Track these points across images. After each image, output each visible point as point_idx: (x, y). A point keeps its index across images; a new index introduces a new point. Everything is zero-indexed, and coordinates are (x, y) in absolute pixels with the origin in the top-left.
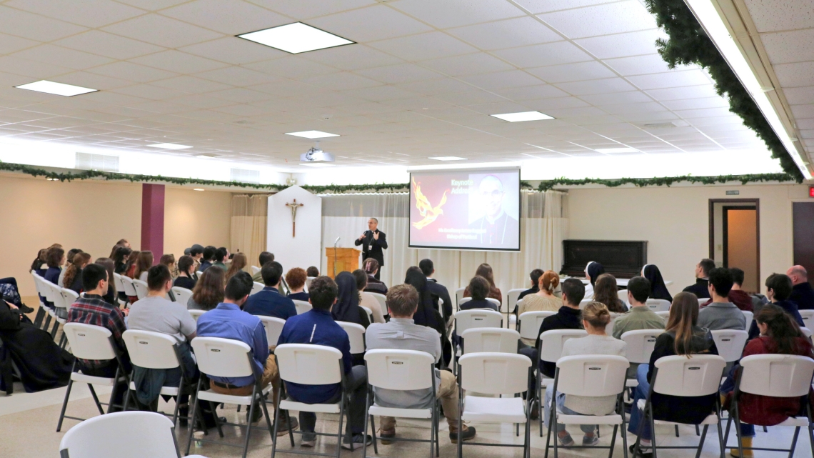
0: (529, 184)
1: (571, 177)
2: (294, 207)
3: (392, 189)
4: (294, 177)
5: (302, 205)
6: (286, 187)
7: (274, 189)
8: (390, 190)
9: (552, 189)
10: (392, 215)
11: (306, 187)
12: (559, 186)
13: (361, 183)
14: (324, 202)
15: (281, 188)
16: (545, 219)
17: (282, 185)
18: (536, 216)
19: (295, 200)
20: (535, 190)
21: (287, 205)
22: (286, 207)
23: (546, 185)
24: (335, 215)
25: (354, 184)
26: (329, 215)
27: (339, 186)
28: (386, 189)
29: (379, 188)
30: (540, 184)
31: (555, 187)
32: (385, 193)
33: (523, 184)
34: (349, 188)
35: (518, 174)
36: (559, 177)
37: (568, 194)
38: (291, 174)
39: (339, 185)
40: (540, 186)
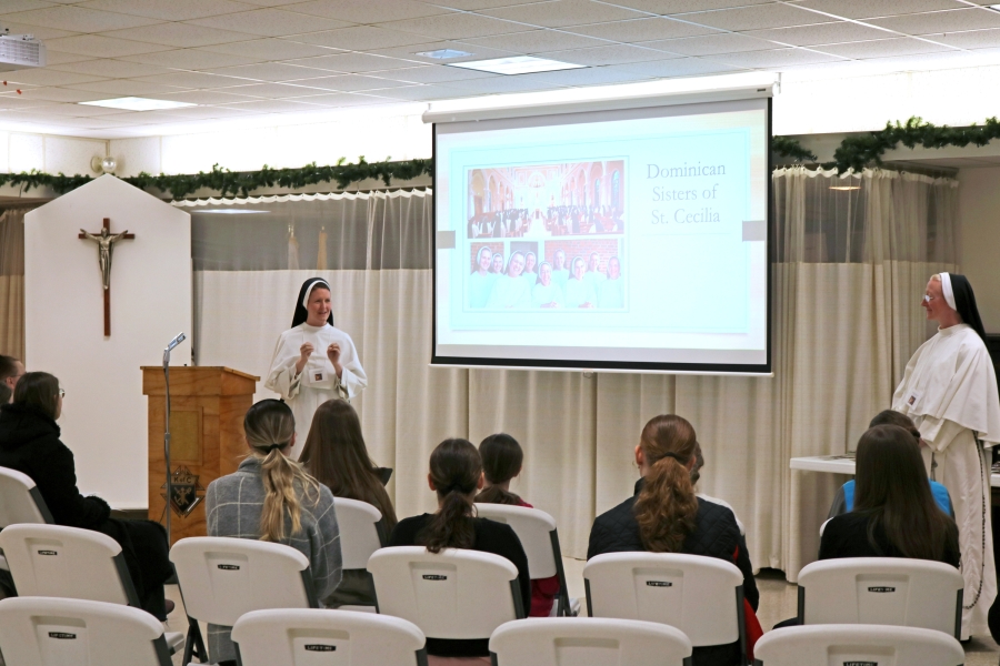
0: (805, 146)
1: (939, 119)
2: (107, 242)
3: (386, 179)
4: (114, 153)
5: (128, 237)
6: (79, 181)
7: (41, 187)
8: (380, 183)
9: (881, 165)
10: (392, 264)
11: (142, 182)
12: (902, 153)
13: (297, 162)
14: (200, 227)
15: (63, 185)
16: (866, 267)
17: (70, 174)
18: (833, 257)
19: (106, 222)
20: (827, 167)
21: (83, 236)
22: (80, 242)
23: (860, 150)
24: (230, 268)
25: (279, 167)
26: (213, 268)
27: (236, 175)
28: (369, 181)
29: (349, 175)
30: (838, 144)
31: (889, 156)
32: (372, 194)
33: (783, 150)
34: (265, 178)
35: (762, 113)
36: (900, 120)
37: (954, 184)
38: (107, 141)
39: (233, 169)
40: (839, 154)
